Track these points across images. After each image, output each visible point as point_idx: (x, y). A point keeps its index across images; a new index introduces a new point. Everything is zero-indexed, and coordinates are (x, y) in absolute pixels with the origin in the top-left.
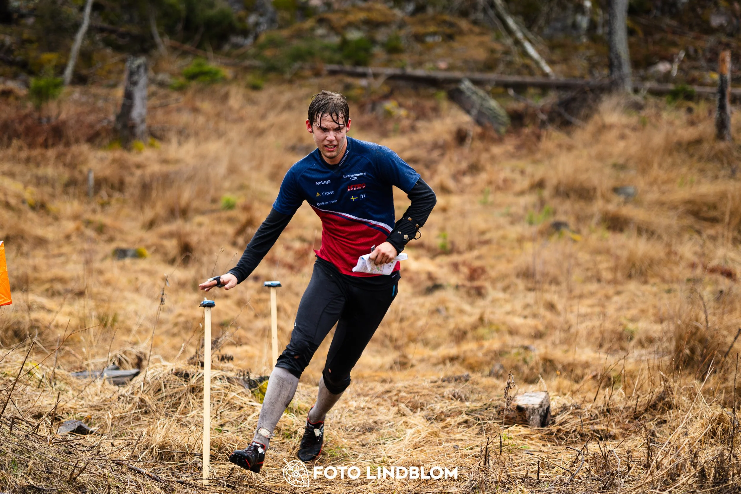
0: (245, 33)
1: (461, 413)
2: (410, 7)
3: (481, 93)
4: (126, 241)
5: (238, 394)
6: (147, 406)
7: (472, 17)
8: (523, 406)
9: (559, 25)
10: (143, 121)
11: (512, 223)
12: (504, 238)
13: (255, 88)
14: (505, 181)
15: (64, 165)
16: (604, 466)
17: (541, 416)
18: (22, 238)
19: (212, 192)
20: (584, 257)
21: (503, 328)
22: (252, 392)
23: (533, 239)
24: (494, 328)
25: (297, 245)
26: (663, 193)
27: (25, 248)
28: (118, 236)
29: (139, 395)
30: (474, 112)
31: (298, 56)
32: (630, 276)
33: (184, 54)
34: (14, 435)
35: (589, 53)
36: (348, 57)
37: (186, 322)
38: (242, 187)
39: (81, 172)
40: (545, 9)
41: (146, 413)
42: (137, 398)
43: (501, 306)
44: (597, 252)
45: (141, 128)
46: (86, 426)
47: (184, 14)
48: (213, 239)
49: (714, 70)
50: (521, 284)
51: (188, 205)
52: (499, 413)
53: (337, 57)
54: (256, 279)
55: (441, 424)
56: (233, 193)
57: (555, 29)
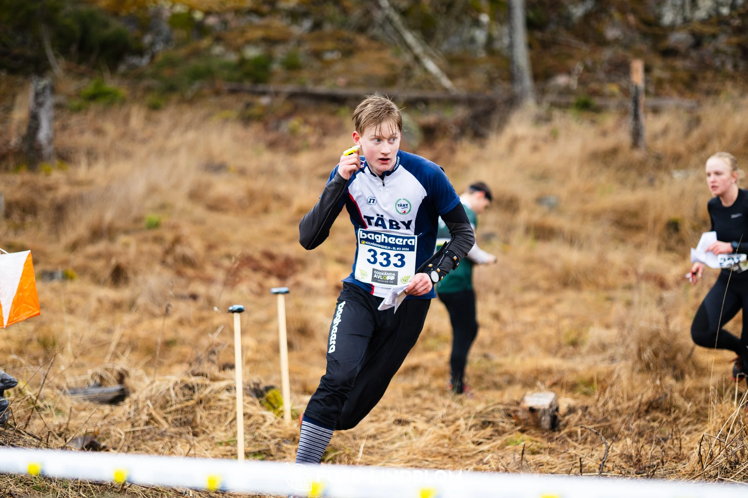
0: (140, 52)
2: (307, 24)
4: (50, 263)
5: (248, 403)
7: (370, 33)
8: (535, 408)
9: (455, 40)
10: (50, 142)
13: (155, 107)
17: (551, 416)
19: (134, 211)
20: (517, 266)
22: (260, 402)
24: (443, 338)
25: (227, 263)
26: (585, 203)
28: (42, 259)
32: (565, 285)
33: (81, 76)
35: (488, 67)
36: (248, 75)
37: (131, 342)
40: (443, 24)
44: (529, 261)
45: (48, 150)
46: (96, 440)
47: (78, 34)
48: (144, 259)
49: (613, 82)
51: (112, 225)
52: (508, 415)
53: (237, 75)
54: (194, 297)
55: (453, 428)
56: (156, 212)
57: (453, 44)
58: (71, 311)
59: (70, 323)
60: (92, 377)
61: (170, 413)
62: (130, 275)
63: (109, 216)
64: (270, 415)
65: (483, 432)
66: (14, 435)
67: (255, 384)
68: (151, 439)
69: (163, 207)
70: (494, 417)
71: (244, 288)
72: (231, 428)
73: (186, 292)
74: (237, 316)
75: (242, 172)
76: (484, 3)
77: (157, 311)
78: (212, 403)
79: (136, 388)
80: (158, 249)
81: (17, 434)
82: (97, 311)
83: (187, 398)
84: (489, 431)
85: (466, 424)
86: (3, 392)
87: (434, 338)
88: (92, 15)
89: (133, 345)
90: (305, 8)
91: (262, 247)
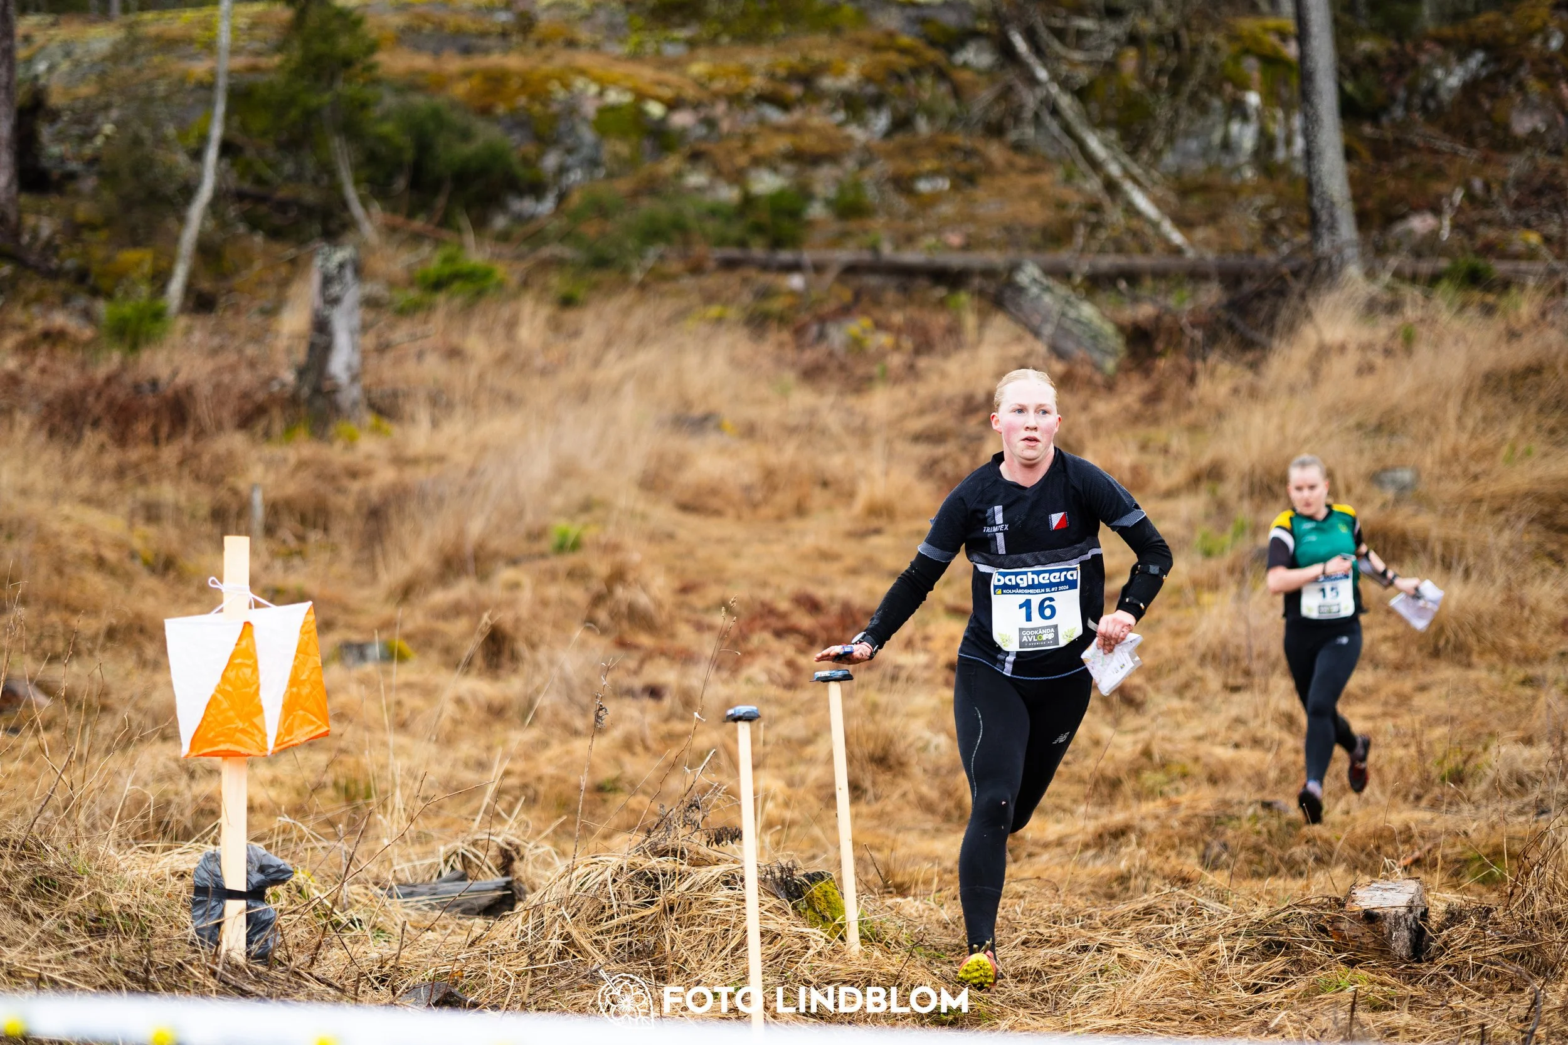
0: (537, 190)
2: (881, 121)
3: (1062, 290)
4: (356, 628)
5: (770, 910)
7: (1013, 136)
8: (1376, 912)
9: (1193, 145)
10: (354, 378)
13: (567, 302)
14: (1135, 470)
15: (197, 478)
17: (1411, 930)
18: (142, 630)
19: (529, 518)
21: (1196, 769)
22: (794, 907)
23: (1217, 585)
24: (1176, 770)
25: (720, 619)
26: (1476, 478)
28: (342, 619)
30: (1047, 330)
32: (1436, 654)
33: (417, 238)
35: (1260, 202)
36: (758, 229)
37: (524, 787)
38: (589, 504)
39: (235, 492)
40: (1163, 112)
43: (1178, 726)
45: (350, 394)
47: (409, 156)
48: (549, 614)
49: (1528, 225)
50: (1213, 679)
51: (480, 547)
52: (1323, 930)
53: (736, 231)
54: (654, 692)
55: (1201, 957)
56: (572, 517)
57: (1186, 154)
58: (402, 726)
59: (400, 750)
60: (446, 862)
61: (609, 932)
62: (522, 647)
63: (475, 528)
64: (817, 935)
65: (1266, 964)
66: (288, 980)
67: (782, 870)
68: (569, 987)
69: (587, 506)
70: (1289, 933)
71: (756, 670)
72: (734, 962)
73: (638, 683)
74: (744, 728)
75: (750, 431)
76: (1251, 67)
77: (579, 723)
78: (694, 911)
79: (537, 881)
80: (579, 595)
81: (293, 979)
82: (456, 722)
83: (641, 900)
84: (1278, 963)
85: (1231, 949)
86: (263, 893)
87: (1155, 770)
88: (436, 114)
89: (530, 792)
90: (871, 89)
91: (791, 586)
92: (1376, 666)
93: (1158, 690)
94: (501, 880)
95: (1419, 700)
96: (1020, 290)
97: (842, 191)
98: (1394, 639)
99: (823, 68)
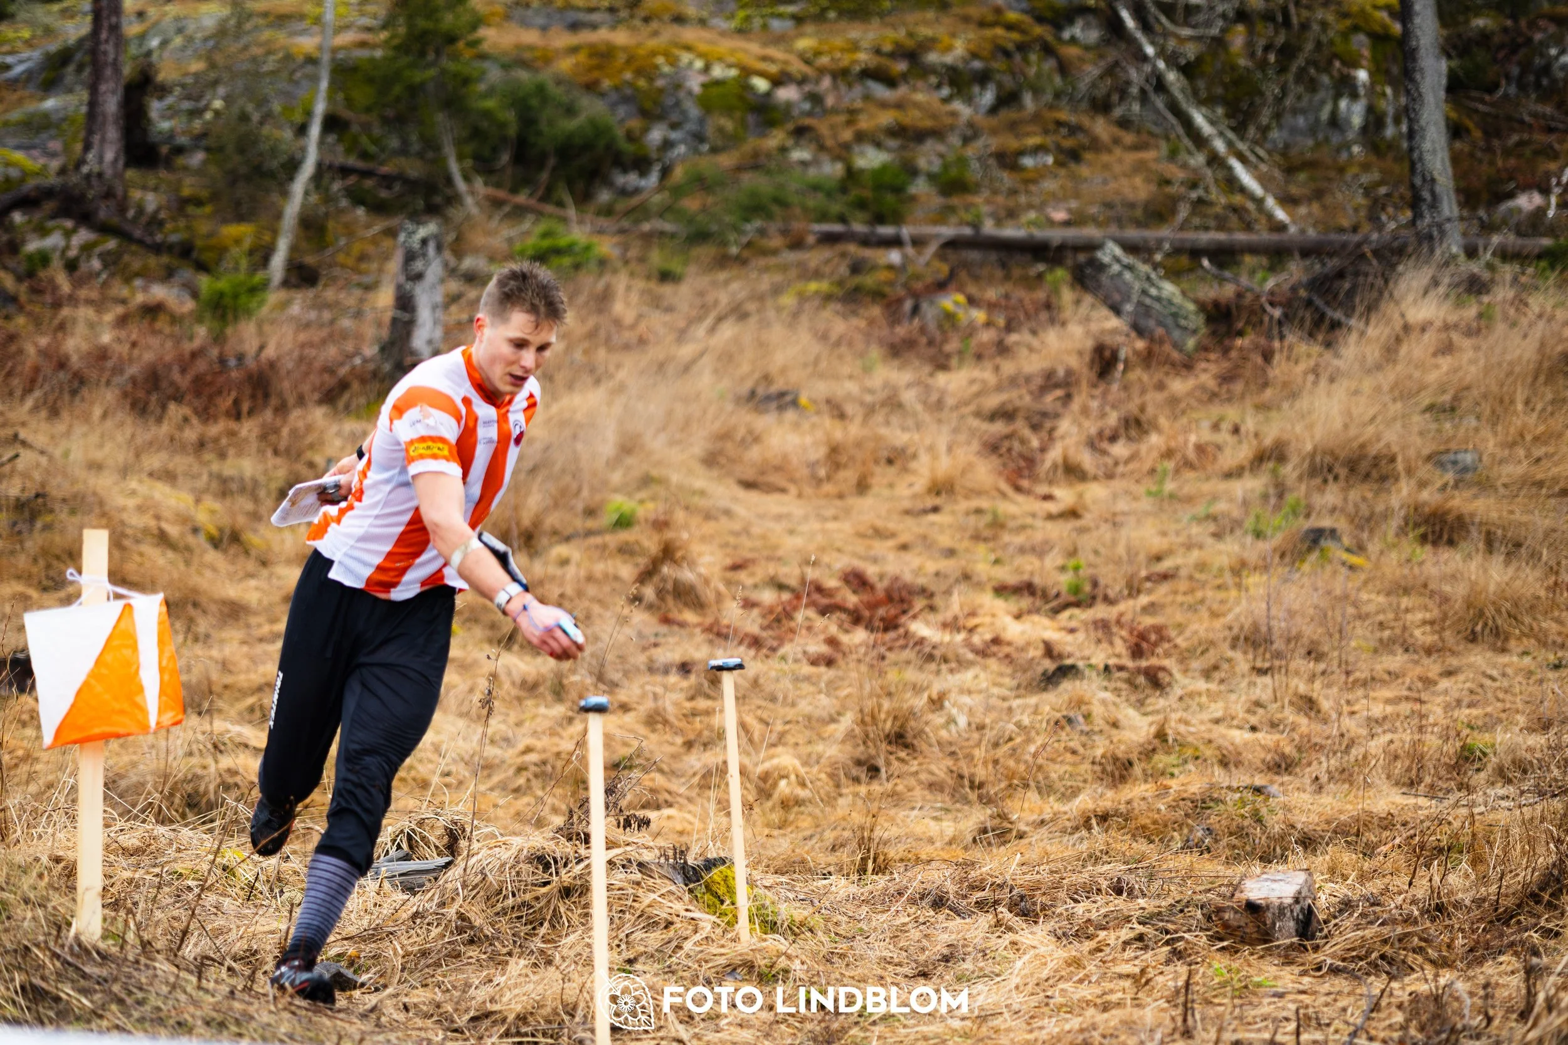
0: (642, 164)
1: (1128, 919)
2: (988, 97)
3: (1144, 268)
5: (662, 895)
6: (472, 928)
7: (1118, 112)
8: (1259, 902)
9: (1301, 121)
11: (1217, 536)
12: (1202, 566)
13: (666, 276)
14: (1200, 449)
15: (276, 452)
16: (1435, 1017)
17: (1297, 920)
18: (195, 605)
19: (585, 493)
20: (1373, 600)
21: (1208, 752)
22: (691, 891)
23: (1264, 567)
24: (1189, 752)
25: (768, 597)
26: (1538, 460)
27: (203, 625)
29: (456, 906)
30: (1129, 308)
31: (755, 208)
32: (1473, 638)
33: (519, 212)
34: (207, 991)
35: (1365, 179)
36: (861, 205)
37: (544, 763)
38: (646, 481)
39: (311, 465)
40: (1272, 89)
41: (471, 942)
42: (451, 911)
43: (1201, 706)
44: (1401, 589)
46: (349, 973)
47: (512, 131)
48: (592, 590)
50: (1242, 661)
51: (537, 523)
52: (1209, 918)
53: (837, 206)
54: (685, 668)
55: (1089, 945)
56: (629, 495)
57: (1294, 130)
60: (394, 841)
63: (533, 504)
64: (707, 921)
66: (137, 962)
71: (794, 647)
73: (673, 659)
74: (594, 719)
76: (1361, 43)
81: (143, 960)
87: (1168, 753)
88: (541, 89)
89: (549, 768)
90: (977, 65)
91: (842, 562)
92: (1407, 650)
93: (1186, 671)
94: (442, 861)
95: (1444, 684)
96: (1101, 267)
97: (946, 167)
98: (1432, 623)
99: (930, 44)
